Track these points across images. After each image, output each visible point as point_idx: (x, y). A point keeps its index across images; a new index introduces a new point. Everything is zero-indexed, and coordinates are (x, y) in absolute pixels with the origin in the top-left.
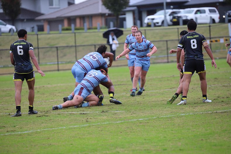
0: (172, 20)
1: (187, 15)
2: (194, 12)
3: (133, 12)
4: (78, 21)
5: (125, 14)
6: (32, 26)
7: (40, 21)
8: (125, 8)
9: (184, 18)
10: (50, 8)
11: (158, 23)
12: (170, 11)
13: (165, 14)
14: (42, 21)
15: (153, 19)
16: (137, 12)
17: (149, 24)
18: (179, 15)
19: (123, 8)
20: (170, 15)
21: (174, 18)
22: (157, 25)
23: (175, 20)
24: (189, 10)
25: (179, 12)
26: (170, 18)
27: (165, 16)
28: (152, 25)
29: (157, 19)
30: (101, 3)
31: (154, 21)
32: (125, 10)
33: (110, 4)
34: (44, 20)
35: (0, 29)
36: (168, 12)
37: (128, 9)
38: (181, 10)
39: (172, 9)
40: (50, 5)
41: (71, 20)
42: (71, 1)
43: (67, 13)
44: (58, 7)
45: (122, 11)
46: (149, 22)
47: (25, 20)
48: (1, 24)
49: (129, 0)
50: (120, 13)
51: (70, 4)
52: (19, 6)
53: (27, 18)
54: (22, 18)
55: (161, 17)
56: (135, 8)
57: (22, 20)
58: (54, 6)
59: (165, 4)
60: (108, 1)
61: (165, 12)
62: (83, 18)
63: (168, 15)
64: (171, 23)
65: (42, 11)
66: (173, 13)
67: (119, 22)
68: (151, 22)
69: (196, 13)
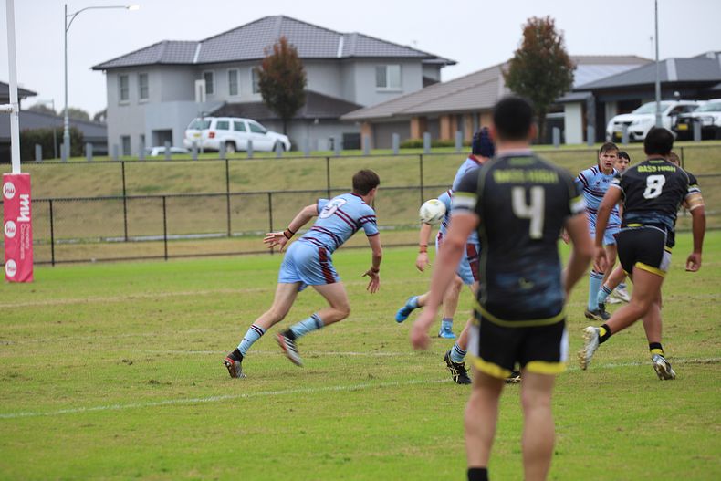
0: (676, 126)
3: (583, 104)
4: (445, 125)
5: (563, 111)
6: (332, 136)
7: (351, 122)
8: (563, 95)
9: (706, 123)
11: (640, 134)
12: (672, 104)
13: (659, 111)
14: (357, 124)
15: (628, 124)
16: (591, 105)
17: (618, 135)
18: (694, 115)
19: (556, 96)
20: (670, 115)
21: (681, 121)
22: (637, 137)
23: (683, 127)
25: (695, 107)
26: (672, 121)
27: (659, 117)
28: (625, 139)
29: (637, 123)
30: (502, 81)
31: (631, 129)
32: (561, 99)
33: (523, 85)
34: (362, 121)
35: (250, 143)
36: (667, 107)
37: (569, 96)
38: (701, 103)
39: (678, 100)
40: (379, 85)
41: (429, 121)
42: (431, 75)
43: (419, 105)
44: (398, 89)
45: (553, 103)
46: (616, 130)
47: (316, 121)
48: (254, 130)
49: (573, 76)
50: (547, 107)
51: (427, 82)
52: (302, 86)
53: (319, 116)
54: (308, 116)
55: (649, 120)
56: (589, 95)
57: (309, 121)
58: (388, 88)
59: (658, 88)
60: (518, 76)
61: (658, 106)
62: (457, 117)
63: (665, 114)
65: (359, 101)
66: (679, 109)
67: (545, 128)
68: (621, 131)
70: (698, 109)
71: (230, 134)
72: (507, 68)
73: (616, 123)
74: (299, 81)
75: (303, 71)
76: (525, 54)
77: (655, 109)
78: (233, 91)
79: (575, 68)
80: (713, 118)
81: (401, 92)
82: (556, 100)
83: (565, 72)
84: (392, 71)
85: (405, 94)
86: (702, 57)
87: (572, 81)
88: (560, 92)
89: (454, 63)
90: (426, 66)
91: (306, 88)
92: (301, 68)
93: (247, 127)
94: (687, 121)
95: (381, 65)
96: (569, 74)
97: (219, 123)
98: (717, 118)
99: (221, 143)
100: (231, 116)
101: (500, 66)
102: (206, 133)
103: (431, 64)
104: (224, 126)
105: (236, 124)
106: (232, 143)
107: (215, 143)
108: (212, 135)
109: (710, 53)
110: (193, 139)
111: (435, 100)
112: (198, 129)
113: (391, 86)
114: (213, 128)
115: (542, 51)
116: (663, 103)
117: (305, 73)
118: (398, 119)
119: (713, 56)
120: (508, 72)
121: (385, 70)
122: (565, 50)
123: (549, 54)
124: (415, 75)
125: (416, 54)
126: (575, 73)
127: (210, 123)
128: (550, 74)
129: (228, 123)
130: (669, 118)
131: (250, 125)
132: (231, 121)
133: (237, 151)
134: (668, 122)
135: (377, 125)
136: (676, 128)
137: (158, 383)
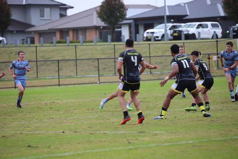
0: (173, 34)
1: (188, 29)
3: (130, 25)
4: (71, 34)
5: (121, 28)
6: (23, 38)
7: (30, 32)
8: (122, 21)
9: (185, 33)
10: (41, 20)
11: (158, 37)
12: (170, 25)
15: (153, 33)
16: (133, 25)
17: (149, 38)
18: (180, 29)
19: (119, 21)
20: (170, 29)
21: (175, 32)
22: (157, 39)
23: (176, 34)
25: (180, 26)
27: (166, 30)
28: (153, 39)
29: (156, 33)
30: (95, 15)
31: (155, 35)
32: (121, 23)
33: (105, 17)
34: (35, 32)
36: (169, 26)
37: (124, 22)
38: (183, 24)
39: (173, 23)
40: (41, 16)
41: (64, 32)
42: (63, 13)
43: (60, 25)
44: (49, 18)
45: (118, 24)
46: (148, 36)
47: (15, 32)
49: (126, 13)
50: (116, 26)
51: (62, 16)
52: (10, 17)
53: (16, 30)
54: (11, 30)
55: (161, 31)
56: (132, 21)
57: (12, 32)
58: (45, 18)
59: (165, 18)
60: (103, 13)
61: (166, 26)
62: (76, 30)
63: (168, 29)
64: (172, 38)
65: (33, 23)
66: (174, 27)
67: (115, 35)
68: (150, 36)
69: (198, 28)
72: (98, 9)
73: (148, 33)
74: (8, 15)
75: (10, 10)
76: (106, 3)
77: (164, 27)
79: (127, 10)
80: (188, 30)
81: (51, 20)
82: (119, 23)
83: (123, 11)
84: (47, 11)
85: (53, 20)
86: (179, 5)
87: (126, 15)
88: (121, 20)
89: (72, 8)
90: (61, 9)
91: (11, 17)
92: (9, 9)
94: (177, 32)
95: (43, 8)
96: (124, 12)
98: (190, 30)
101: (95, 8)
103: (63, 8)
109: (181, 3)
111: (66, 23)
113: (46, 17)
115: (113, 2)
116: (167, 24)
117: (11, 11)
118: (50, 31)
119: (183, 5)
120: (99, 11)
121: (44, 10)
122: (123, 2)
123: (116, 4)
124: (56, 13)
125: (57, 4)
126: (127, 12)
128: (117, 12)
130: (170, 31)
134: (169, 32)
135: (41, 34)
136: (173, 35)
137: (32, 147)
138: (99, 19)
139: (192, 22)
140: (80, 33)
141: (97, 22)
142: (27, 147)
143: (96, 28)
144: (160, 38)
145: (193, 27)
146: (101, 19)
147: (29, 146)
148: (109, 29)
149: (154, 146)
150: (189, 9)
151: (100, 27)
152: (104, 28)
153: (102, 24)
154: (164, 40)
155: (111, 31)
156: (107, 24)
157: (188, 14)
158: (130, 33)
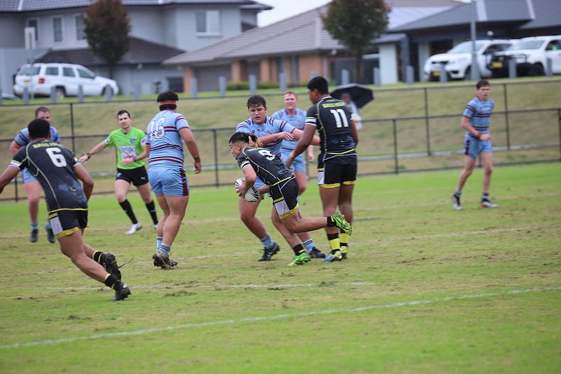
0: (491, 64)
1: (527, 52)
2: (545, 45)
3: (397, 46)
4: (265, 68)
5: (377, 52)
6: (156, 80)
7: (173, 67)
8: (378, 37)
9: (520, 61)
10: (200, 37)
11: (456, 72)
12: (486, 43)
13: (474, 49)
14: (180, 68)
15: (445, 63)
16: (405, 46)
17: (436, 74)
18: (507, 53)
19: (373, 38)
20: (485, 53)
21: (496, 59)
22: (454, 76)
23: (498, 65)
24: (533, 41)
25: (509, 46)
26: (486, 60)
27: (474, 56)
28: (443, 77)
29: (454, 63)
30: (319, 24)
31: (449, 68)
32: (378, 41)
33: (340, 28)
34: (185, 65)
35: (81, 88)
36: (482, 46)
37: (385, 38)
38: (514, 42)
39: (492, 40)
40: (199, 30)
41: (249, 65)
42: (249, 20)
43: (239, 49)
44: (218, 34)
45: (371, 44)
46: (434, 70)
47: (140, 66)
48: (83, 75)
49: (388, 18)
50: (364, 49)
51: (246, 27)
52: (126, 32)
53: (143, 61)
54: (132, 61)
55: (464, 59)
56: (402, 36)
57: (133, 67)
58: (208, 33)
59: (473, 28)
60: (336, 20)
61: (474, 46)
62: (276, 60)
63: (480, 52)
64: (488, 72)
65: (180, 45)
66: (493, 47)
67: (362, 69)
68: (439, 70)
69: (548, 49)
70: (511, 48)
71: (59, 80)
72: (324, 11)
73: (434, 63)
74: (124, 28)
77: (471, 48)
78: (58, 38)
79: (390, 11)
80: (526, 55)
81: (221, 37)
82: (372, 41)
83: (380, 15)
84: (212, 16)
85: (225, 38)
87: (387, 23)
88: (376, 34)
89: (269, 8)
90: (244, 11)
91: (130, 34)
92: (125, 15)
93: (76, 73)
94: (501, 59)
95: (202, 11)
96: (384, 16)
97: (48, 69)
98: (530, 55)
99: (52, 88)
100: (60, 62)
101: (318, 9)
102: (36, 78)
103: (249, 9)
104: (53, 72)
105: (65, 69)
106: (61, 88)
107: (46, 88)
108: (42, 81)
110: (23, 84)
111: (255, 43)
112: (28, 75)
113: (211, 31)
114: (42, 74)
116: (479, 42)
117: (129, 20)
118: (218, 63)
120: (326, 15)
121: (204, 16)
124: (234, 21)
126: (390, 15)
127: (39, 68)
128: (366, 16)
129: (57, 69)
130: (484, 57)
131: (79, 70)
132: (60, 67)
133: (66, 96)
134: (483, 61)
135: (199, 69)
136: (491, 67)
137: (78, 318)
138: (326, 33)
139: (535, 36)
140: (285, 66)
141: (323, 39)
142: (68, 319)
143: (323, 54)
144: (461, 75)
145: (537, 48)
146: (331, 33)
147: (71, 317)
148: (350, 55)
149: (332, 314)
150: (535, 7)
151: (330, 51)
152: (340, 53)
153: (334, 45)
154: (470, 79)
155: (353, 59)
156: (345, 44)
157: (532, 16)
158: (400, 63)
